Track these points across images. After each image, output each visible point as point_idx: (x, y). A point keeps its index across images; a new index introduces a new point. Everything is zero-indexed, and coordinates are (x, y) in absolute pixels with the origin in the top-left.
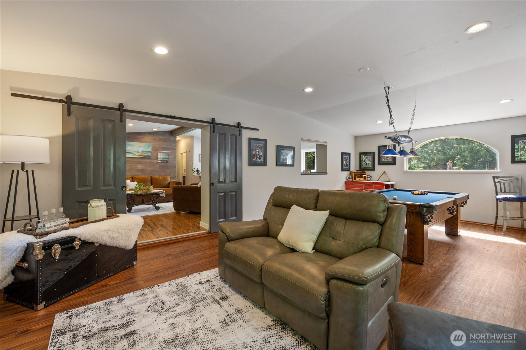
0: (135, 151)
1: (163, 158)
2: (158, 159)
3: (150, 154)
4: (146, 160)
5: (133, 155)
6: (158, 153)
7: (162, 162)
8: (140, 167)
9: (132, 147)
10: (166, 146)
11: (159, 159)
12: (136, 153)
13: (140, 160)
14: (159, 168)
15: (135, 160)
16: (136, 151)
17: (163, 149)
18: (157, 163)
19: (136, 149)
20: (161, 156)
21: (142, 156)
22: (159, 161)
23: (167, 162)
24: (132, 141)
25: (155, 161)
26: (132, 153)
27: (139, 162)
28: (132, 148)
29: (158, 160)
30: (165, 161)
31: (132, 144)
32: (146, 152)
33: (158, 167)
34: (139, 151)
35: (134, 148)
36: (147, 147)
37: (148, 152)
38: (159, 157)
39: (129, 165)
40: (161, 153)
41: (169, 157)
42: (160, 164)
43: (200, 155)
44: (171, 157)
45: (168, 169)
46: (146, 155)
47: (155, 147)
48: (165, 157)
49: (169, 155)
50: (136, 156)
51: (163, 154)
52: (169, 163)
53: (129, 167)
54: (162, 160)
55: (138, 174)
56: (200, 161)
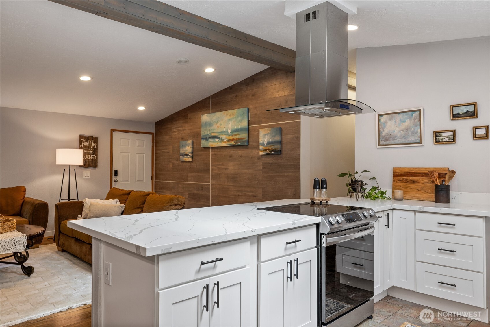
0: (222, 133)
1: (269, 143)
2: (259, 146)
4: (241, 152)
5: (220, 142)
6: (259, 131)
7: (267, 154)
8: (232, 167)
9: (218, 124)
11: (261, 147)
12: (224, 137)
13: (232, 152)
14: (263, 172)
18: (259, 158)
19: (224, 127)
20: (265, 137)
21: (233, 143)
22: (261, 153)
23: (279, 152)
25: (254, 152)
26: (219, 138)
27: (231, 156)
28: (219, 127)
30: (272, 150)
31: (219, 118)
32: (238, 130)
33: (261, 168)
34: (227, 131)
35: (221, 125)
36: (240, 118)
37: (241, 130)
38: (261, 141)
39: (217, 164)
40: (264, 129)
41: (283, 137)
42: (264, 159)
43: (383, 119)
44: (287, 138)
45: (281, 175)
46: (238, 139)
47: (256, 114)
48: (273, 140)
49: (283, 133)
50: (225, 142)
51: (269, 132)
52: (283, 156)
53: (216, 168)
54: (267, 148)
55: (229, 184)
56: (384, 141)
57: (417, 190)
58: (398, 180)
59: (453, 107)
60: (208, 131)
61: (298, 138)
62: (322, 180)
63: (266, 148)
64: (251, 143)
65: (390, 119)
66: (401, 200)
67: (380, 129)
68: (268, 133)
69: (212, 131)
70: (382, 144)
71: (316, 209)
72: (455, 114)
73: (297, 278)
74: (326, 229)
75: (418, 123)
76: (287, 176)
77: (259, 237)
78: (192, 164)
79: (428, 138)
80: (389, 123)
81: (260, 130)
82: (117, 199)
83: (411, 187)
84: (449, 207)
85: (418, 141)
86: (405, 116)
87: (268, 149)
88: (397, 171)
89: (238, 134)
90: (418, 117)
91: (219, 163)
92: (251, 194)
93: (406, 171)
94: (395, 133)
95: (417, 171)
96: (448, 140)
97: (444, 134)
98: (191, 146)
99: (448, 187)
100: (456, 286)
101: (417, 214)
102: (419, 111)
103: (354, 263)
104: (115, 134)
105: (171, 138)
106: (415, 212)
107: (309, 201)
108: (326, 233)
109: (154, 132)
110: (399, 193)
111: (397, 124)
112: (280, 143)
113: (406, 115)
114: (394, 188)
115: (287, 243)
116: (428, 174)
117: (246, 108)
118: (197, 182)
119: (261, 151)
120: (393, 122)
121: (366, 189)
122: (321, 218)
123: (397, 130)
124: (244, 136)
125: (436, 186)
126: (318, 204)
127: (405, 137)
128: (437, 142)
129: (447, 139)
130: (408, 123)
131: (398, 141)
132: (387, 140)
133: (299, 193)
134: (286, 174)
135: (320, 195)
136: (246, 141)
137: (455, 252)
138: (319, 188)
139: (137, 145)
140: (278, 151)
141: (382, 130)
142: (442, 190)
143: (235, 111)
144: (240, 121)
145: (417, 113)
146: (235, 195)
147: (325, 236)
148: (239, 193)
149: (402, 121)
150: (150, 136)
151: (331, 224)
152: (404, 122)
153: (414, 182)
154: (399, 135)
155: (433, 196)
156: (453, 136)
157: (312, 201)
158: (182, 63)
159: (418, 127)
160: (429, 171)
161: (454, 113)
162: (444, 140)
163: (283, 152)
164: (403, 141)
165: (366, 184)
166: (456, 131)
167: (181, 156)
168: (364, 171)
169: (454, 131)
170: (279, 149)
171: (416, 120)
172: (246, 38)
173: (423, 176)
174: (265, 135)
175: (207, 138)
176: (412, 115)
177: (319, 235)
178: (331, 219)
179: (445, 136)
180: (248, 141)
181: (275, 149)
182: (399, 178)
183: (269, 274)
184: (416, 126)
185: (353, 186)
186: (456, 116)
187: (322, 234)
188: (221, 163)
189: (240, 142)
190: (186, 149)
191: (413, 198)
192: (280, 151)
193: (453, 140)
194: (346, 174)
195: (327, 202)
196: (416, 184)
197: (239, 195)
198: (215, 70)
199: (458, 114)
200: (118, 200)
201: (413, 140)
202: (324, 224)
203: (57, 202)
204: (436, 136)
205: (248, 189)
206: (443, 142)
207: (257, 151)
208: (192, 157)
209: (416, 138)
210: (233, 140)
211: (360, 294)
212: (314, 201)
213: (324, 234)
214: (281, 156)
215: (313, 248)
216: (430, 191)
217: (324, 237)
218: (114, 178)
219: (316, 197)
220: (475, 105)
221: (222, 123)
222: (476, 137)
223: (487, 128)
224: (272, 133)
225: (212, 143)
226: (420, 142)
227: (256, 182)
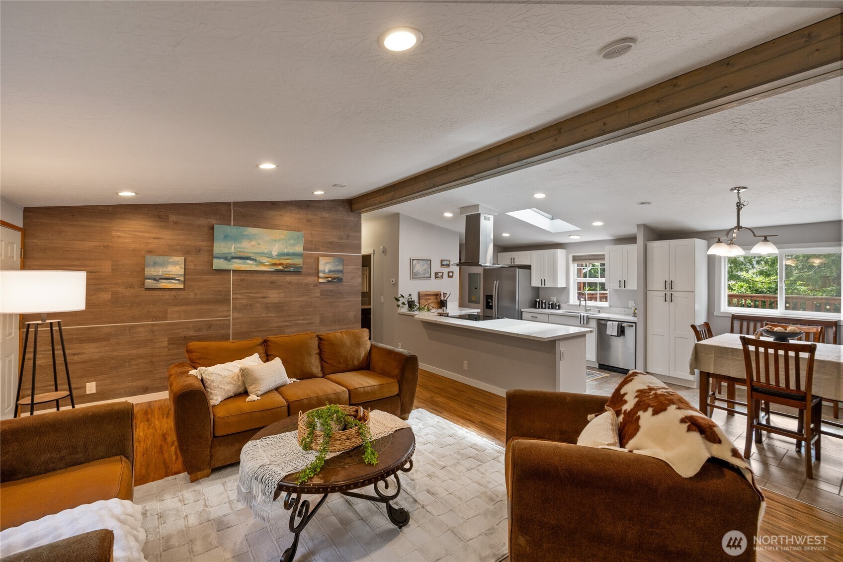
1: (330, 271)
2: (318, 273)
3: (298, 261)
4: (289, 278)
5: (257, 265)
6: (318, 258)
7: (329, 281)
8: (274, 296)
9: (253, 243)
10: (336, 240)
11: (321, 275)
12: (265, 260)
13: (274, 277)
14: (321, 299)
15: (261, 278)
16: (263, 253)
17: (331, 246)
18: (315, 285)
19: (264, 248)
20: (326, 265)
21: (280, 268)
22: (321, 280)
23: (340, 280)
24: (255, 226)
25: (312, 279)
26: (253, 260)
27: (272, 283)
28: (253, 246)
29: (319, 277)
30: (335, 278)
31: (255, 235)
32: (288, 254)
33: (318, 295)
34: (271, 254)
35: (259, 244)
36: (292, 242)
37: (295, 255)
38: (321, 268)
40: (325, 258)
41: (345, 267)
42: (322, 286)
43: (415, 262)
44: (348, 268)
45: (342, 300)
46: (290, 264)
47: (312, 241)
48: (336, 269)
49: (344, 263)
50: (267, 266)
51: (331, 261)
52: (344, 283)
53: (245, 297)
54: (329, 276)
55: (269, 315)
56: (414, 276)
59: (442, 261)
60: (231, 249)
63: (327, 276)
64: (304, 270)
65: (418, 263)
69: (239, 250)
75: (430, 267)
76: (348, 301)
78: (182, 293)
79: (433, 275)
81: (320, 257)
87: (330, 277)
88: (420, 293)
89: (288, 259)
90: (430, 264)
91: (250, 291)
92: (305, 322)
93: (424, 293)
94: (419, 271)
98: (182, 266)
102: (431, 260)
109: (22, 224)
111: (421, 266)
113: (425, 262)
119: (322, 278)
120: (418, 265)
123: (420, 269)
127: (424, 274)
128: (436, 278)
129: (439, 277)
130: (426, 266)
131: (420, 276)
132: (416, 275)
134: (347, 299)
141: (413, 269)
143: (284, 232)
144: (293, 245)
146: (280, 327)
149: (424, 265)
150: (18, 235)
153: (428, 299)
154: (421, 273)
156: (441, 275)
159: (430, 269)
163: (344, 280)
164: (423, 276)
166: (443, 273)
167: (148, 280)
170: (342, 277)
171: (428, 265)
173: (431, 296)
174: (327, 263)
175: (228, 258)
176: (427, 262)
179: (439, 275)
180: (302, 267)
181: (338, 277)
186: (442, 265)
188: (253, 291)
189: (292, 267)
190: (165, 270)
193: (442, 277)
196: (430, 300)
197: (286, 326)
199: (444, 264)
204: (436, 275)
205: (301, 318)
207: (315, 278)
208: (184, 282)
209: (428, 275)
210: (280, 264)
214: (341, 283)
216: (433, 304)
220: (449, 261)
221: (261, 242)
222: (449, 276)
223: (453, 272)
224: (335, 262)
225: (237, 265)
226: (430, 278)
227: (312, 309)
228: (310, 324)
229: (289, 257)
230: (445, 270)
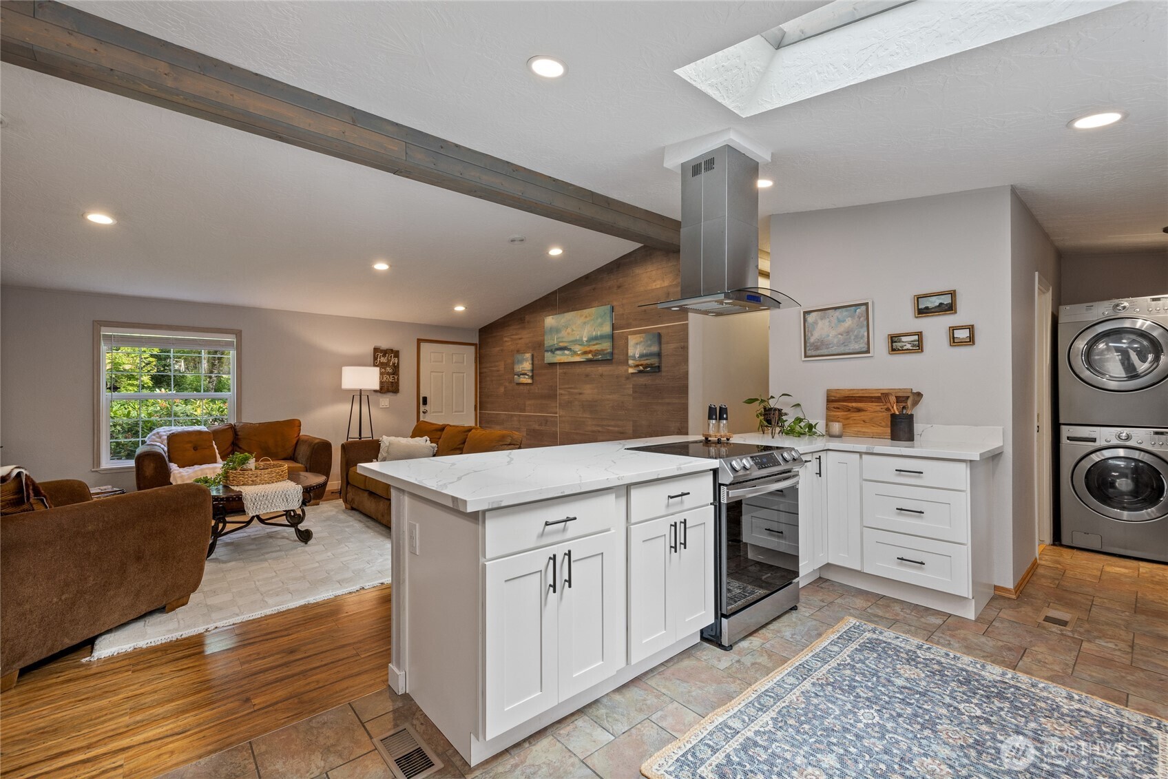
0: (575, 342)
1: (642, 356)
2: (627, 360)
4: (601, 369)
5: (572, 356)
6: (627, 339)
7: (640, 372)
8: (589, 391)
9: (569, 329)
11: (631, 362)
12: (577, 348)
13: (589, 369)
14: (634, 398)
15: (578, 370)
16: (576, 340)
17: (644, 317)
18: (627, 378)
19: (578, 334)
20: (636, 347)
21: (590, 356)
22: (631, 370)
23: (657, 369)
24: (572, 310)
26: (569, 349)
27: (587, 376)
28: (569, 333)
29: (629, 366)
30: (646, 366)
31: (570, 320)
32: (597, 338)
33: (630, 392)
34: (582, 340)
35: (573, 330)
36: (600, 320)
37: (602, 337)
38: (631, 353)
39: (567, 386)
40: (635, 336)
41: (664, 346)
42: (635, 379)
43: (811, 318)
44: (669, 348)
45: (660, 401)
46: (598, 350)
47: (623, 314)
48: (649, 352)
49: (663, 340)
50: (578, 355)
51: (642, 339)
52: (663, 374)
53: (566, 393)
54: (640, 363)
55: (585, 416)
56: (812, 350)
57: (864, 421)
58: (834, 407)
59: (918, 298)
60: (554, 340)
61: (685, 348)
62: (720, 408)
63: (638, 363)
64: (616, 356)
66: (840, 436)
67: (807, 333)
68: (641, 342)
69: (560, 340)
70: (810, 355)
71: (713, 450)
72: (921, 309)
73: (685, 548)
74: (726, 478)
75: (865, 323)
76: (669, 404)
77: (628, 487)
78: (532, 387)
79: (880, 345)
80: (820, 323)
81: (629, 337)
82: (426, 437)
83: (855, 418)
84: (913, 447)
85: (865, 349)
86: (844, 313)
87: (641, 365)
88: (833, 394)
89: (597, 344)
90: (865, 314)
91: (570, 386)
92: (616, 429)
93: (847, 394)
94: (830, 338)
95: (863, 393)
96: (911, 348)
97: (904, 339)
98: (530, 362)
99: (911, 416)
100: (924, 564)
101: (864, 456)
103: (769, 530)
104: (424, 346)
105: (502, 350)
106: (861, 453)
107: (702, 438)
108: (727, 483)
109: (478, 343)
110: (836, 427)
111: (833, 325)
112: (659, 355)
113: (847, 311)
114: (829, 420)
115: (669, 496)
116: (881, 398)
117: (609, 306)
118: (539, 412)
119: (631, 367)
120: (826, 322)
121: (787, 420)
122: (720, 462)
123: (833, 333)
124: (606, 346)
125: (893, 416)
126: (714, 443)
127: (845, 344)
128: (893, 350)
129: (909, 346)
130: (849, 323)
131: (834, 350)
132: (817, 348)
133: (687, 428)
134: (667, 400)
135: (717, 429)
136: (608, 353)
137: (923, 513)
138: (716, 419)
139: (454, 361)
140: (656, 367)
141: (809, 334)
142: (901, 422)
143: (593, 310)
144: (601, 325)
145: (863, 308)
146: (593, 432)
147: (725, 488)
148: (599, 429)
149: (840, 321)
150: (473, 348)
151: (734, 469)
152: (844, 321)
153: (859, 410)
154: (835, 341)
155: (889, 430)
156: (919, 341)
157: (707, 439)
158: (516, 242)
159: (865, 329)
160: (882, 394)
161: (920, 307)
162: (905, 348)
163: (663, 369)
164: (842, 349)
165: (786, 414)
166: (923, 334)
167: (516, 376)
168: (783, 395)
169: (920, 334)
170: (657, 365)
171: (861, 319)
172: (609, 204)
173: (872, 402)
174: (637, 344)
175: (553, 350)
176: (855, 311)
177: (717, 487)
178: (734, 463)
179: (906, 342)
180: (612, 354)
181: (652, 364)
182: (836, 405)
183: (644, 541)
184: (862, 327)
185: (766, 416)
186: (922, 312)
187: (720, 485)
188: (573, 386)
189: (600, 354)
190: (523, 366)
191: (858, 435)
192: (659, 367)
193: (919, 347)
194: (757, 400)
195: (728, 439)
196: (862, 413)
197: (599, 432)
198: (564, 251)
199: (927, 308)
200: (428, 439)
201: (857, 347)
202: (724, 469)
203: (344, 441)
204: (892, 342)
205: (613, 423)
206: (903, 350)
207: (625, 367)
208: (532, 377)
209: (863, 346)
210: (590, 352)
211: (778, 574)
212: (709, 439)
213: (723, 485)
214: (659, 374)
215: (707, 505)
216: (883, 424)
217: (724, 490)
218: (422, 408)
219: (711, 432)
220: (953, 294)
221: (574, 327)
222: (954, 342)
223: (971, 328)
224: (647, 341)
225: (560, 357)
226: (868, 351)
227: (623, 412)
228: (623, 433)
229: (598, 342)
230: (936, 328)
